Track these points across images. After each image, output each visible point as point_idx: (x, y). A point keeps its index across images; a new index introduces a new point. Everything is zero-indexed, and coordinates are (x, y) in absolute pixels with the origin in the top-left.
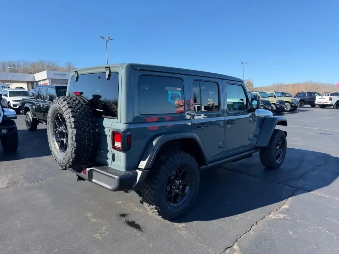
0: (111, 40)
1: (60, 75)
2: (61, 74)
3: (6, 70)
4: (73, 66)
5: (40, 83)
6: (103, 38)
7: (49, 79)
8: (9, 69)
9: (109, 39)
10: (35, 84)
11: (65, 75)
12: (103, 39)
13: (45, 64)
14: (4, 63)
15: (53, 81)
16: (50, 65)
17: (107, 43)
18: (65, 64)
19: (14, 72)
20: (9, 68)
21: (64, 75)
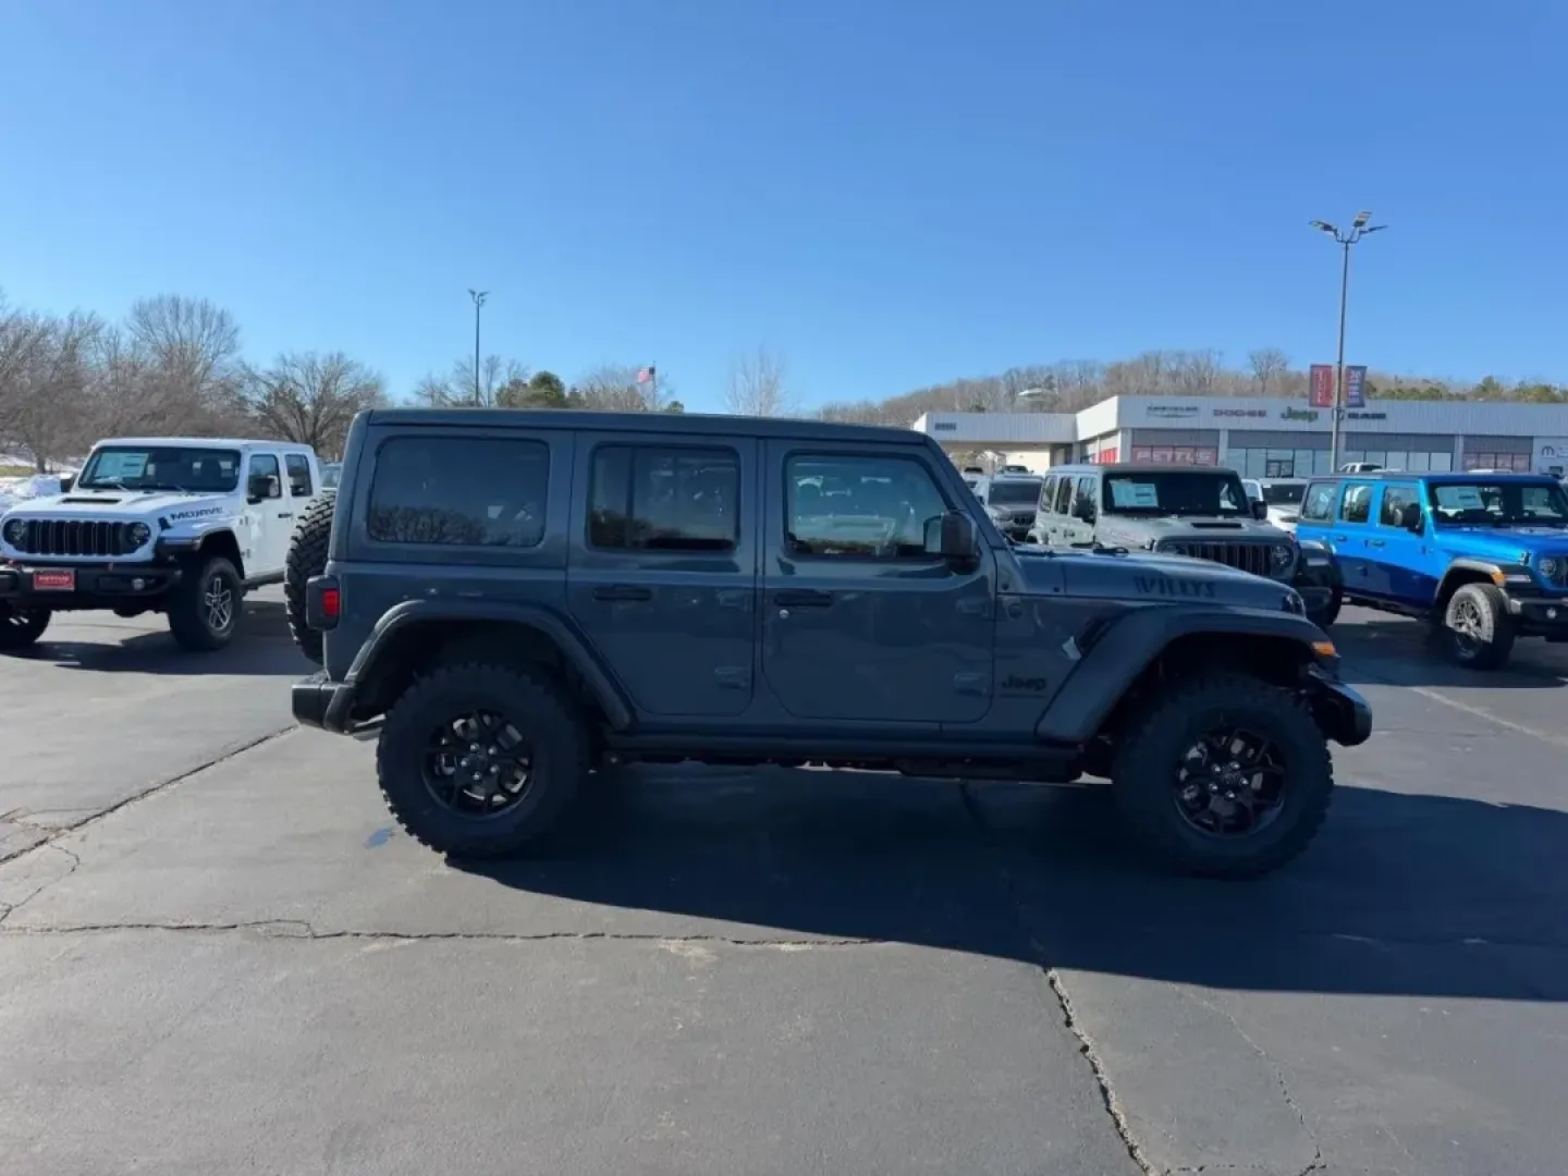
0: (1371, 230)
1: (1172, 413)
2: (1176, 409)
3: (1018, 399)
4: (1284, 365)
5: (1092, 449)
6: (1327, 228)
7: (1124, 430)
8: (1030, 396)
9: (1358, 229)
10: (1076, 449)
11: (1195, 409)
12: (1331, 233)
13: (1164, 365)
14: (1015, 375)
15: (1140, 438)
16: (1183, 369)
17: (1347, 248)
18: (1252, 358)
19: (1041, 410)
20: (1027, 392)
21: (1188, 409)
